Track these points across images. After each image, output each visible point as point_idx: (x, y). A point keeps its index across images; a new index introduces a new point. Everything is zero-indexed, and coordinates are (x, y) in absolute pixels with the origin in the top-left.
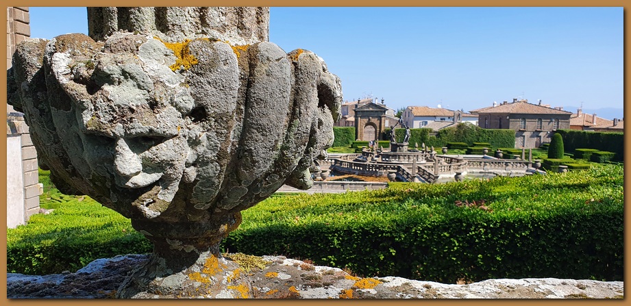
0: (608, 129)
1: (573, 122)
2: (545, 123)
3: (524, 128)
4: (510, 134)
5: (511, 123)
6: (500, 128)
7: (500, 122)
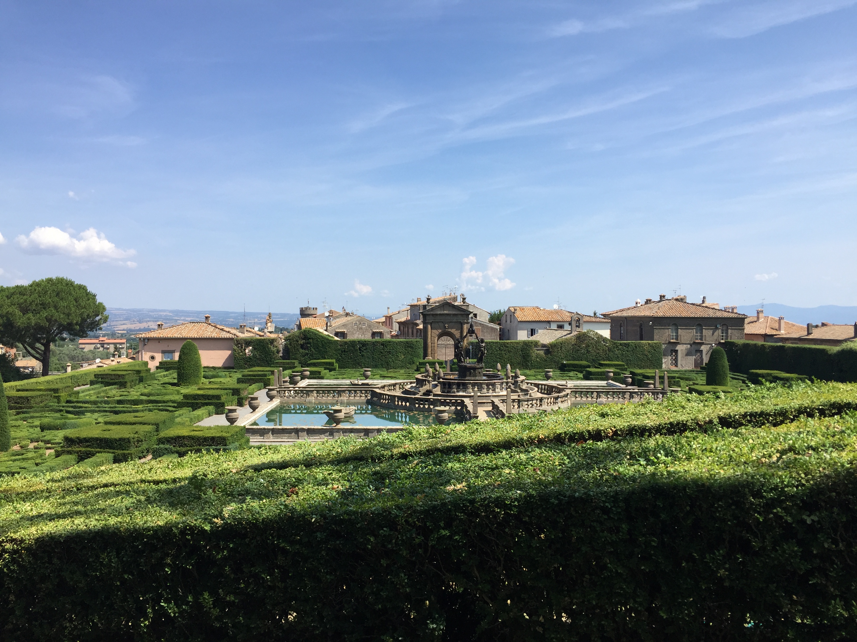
0: (800, 340)
1: (749, 329)
2: (707, 333)
3: (677, 339)
4: (655, 348)
5: (656, 331)
6: (641, 339)
7: (641, 330)
